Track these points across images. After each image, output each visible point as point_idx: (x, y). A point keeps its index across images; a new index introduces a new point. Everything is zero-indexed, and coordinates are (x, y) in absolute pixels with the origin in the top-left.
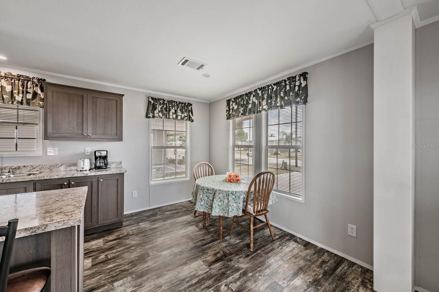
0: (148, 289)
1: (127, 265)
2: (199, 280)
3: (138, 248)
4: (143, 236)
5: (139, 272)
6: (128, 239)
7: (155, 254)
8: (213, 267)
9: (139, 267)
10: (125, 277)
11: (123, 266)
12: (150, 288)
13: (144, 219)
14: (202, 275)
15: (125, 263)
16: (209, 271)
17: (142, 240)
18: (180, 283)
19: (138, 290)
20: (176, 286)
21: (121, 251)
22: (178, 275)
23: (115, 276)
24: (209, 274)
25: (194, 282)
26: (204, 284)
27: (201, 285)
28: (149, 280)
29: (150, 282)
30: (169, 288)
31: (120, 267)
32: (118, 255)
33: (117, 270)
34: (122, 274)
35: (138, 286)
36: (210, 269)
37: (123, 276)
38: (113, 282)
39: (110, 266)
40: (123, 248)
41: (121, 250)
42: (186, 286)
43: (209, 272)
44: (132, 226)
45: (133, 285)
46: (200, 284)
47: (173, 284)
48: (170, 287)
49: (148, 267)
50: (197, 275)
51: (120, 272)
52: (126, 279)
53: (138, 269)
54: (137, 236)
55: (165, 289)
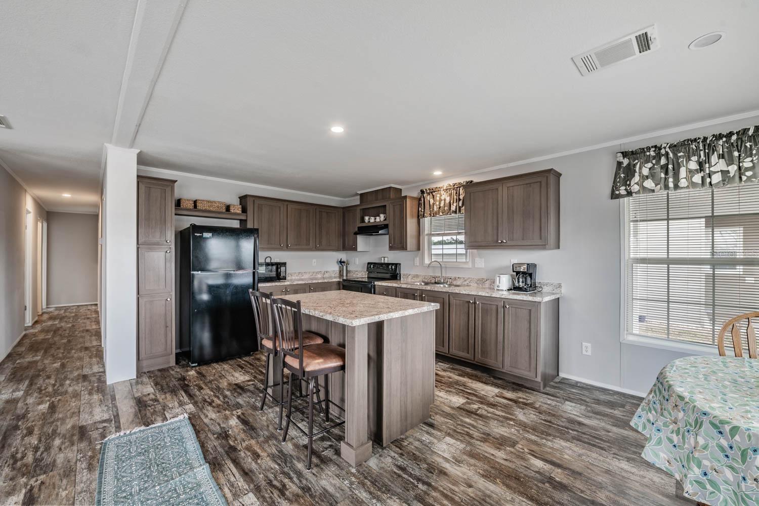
0: (458, 473)
1: (480, 433)
3: (516, 427)
4: (545, 420)
5: (478, 450)
6: (523, 409)
7: (523, 453)
9: (486, 446)
10: (461, 441)
11: (475, 430)
12: (461, 475)
13: (585, 401)
15: (480, 430)
17: (537, 423)
19: (451, 463)
21: (497, 415)
23: (458, 432)
28: (472, 468)
29: (469, 470)
30: (474, 499)
31: (472, 429)
32: (488, 417)
33: (466, 429)
34: (464, 436)
35: (456, 461)
37: (460, 438)
38: (449, 435)
39: (468, 420)
40: (503, 414)
41: (499, 414)
44: (552, 398)
45: (455, 455)
47: (486, 502)
48: (477, 498)
49: (493, 455)
51: (465, 433)
52: (459, 443)
53: (482, 447)
54: (537, 414)
55: (470, 494)
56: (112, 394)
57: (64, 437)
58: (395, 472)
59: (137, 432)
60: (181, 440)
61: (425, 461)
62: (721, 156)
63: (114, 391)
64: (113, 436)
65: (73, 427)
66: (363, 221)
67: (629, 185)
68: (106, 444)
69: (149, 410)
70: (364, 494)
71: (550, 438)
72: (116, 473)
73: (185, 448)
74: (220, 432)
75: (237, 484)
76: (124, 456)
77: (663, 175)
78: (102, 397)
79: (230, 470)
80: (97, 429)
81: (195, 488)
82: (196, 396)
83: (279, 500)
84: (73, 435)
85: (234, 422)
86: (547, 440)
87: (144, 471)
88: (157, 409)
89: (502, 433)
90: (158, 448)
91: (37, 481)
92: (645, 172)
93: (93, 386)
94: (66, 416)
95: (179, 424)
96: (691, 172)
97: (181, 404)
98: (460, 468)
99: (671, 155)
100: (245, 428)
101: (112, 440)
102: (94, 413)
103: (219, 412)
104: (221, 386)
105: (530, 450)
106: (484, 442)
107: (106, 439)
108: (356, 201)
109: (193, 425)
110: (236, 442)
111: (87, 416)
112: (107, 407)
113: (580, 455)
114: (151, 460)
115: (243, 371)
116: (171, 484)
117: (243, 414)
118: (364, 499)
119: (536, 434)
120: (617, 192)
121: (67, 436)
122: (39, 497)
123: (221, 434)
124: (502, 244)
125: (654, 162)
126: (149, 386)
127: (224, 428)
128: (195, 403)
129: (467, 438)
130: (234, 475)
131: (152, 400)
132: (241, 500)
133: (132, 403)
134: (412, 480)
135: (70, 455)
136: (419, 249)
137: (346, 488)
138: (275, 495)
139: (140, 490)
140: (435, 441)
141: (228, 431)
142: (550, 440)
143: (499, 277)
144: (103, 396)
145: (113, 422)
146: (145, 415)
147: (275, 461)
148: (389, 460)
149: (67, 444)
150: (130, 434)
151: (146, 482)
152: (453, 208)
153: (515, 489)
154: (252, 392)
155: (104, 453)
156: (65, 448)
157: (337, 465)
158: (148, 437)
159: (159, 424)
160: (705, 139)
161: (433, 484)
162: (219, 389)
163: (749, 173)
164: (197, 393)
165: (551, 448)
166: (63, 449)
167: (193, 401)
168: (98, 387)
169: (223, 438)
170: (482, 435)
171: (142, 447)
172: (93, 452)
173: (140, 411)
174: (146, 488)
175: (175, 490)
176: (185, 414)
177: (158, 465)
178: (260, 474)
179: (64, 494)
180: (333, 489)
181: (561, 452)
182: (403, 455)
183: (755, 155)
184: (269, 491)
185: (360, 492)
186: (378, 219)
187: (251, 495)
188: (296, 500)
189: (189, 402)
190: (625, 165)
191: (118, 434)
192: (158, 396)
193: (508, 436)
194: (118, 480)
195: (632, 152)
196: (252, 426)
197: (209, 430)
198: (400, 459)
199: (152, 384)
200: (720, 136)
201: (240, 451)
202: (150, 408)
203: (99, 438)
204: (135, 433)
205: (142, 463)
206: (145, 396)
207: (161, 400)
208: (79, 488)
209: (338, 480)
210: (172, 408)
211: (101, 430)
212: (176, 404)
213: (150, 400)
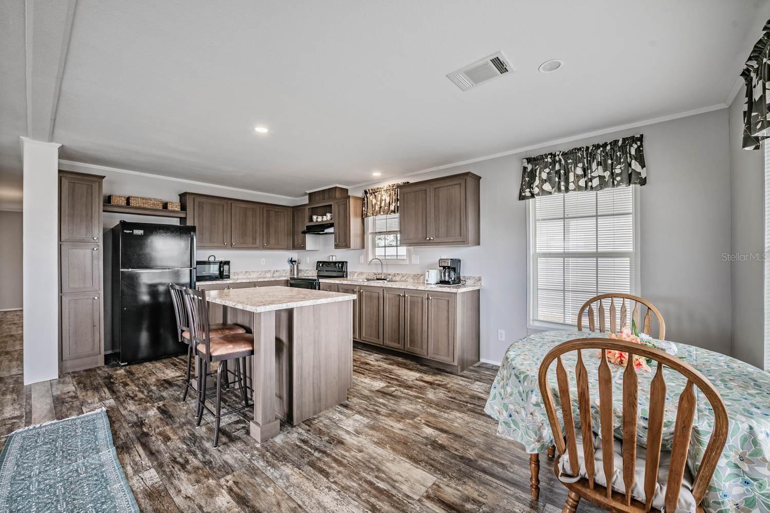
0: (355, 442)
1: (388, 410)
2: (385, 490)
3: (424, 404)
5: (380, 424)
7: (419, 423)
8: (428, 504)
9: (388, 420)
10: (368, 417)
12: (357, 444)
14: (399, 491)
15: (389, 407)
16: (413, 499)
18: (372, 469)
19: (352, 435)
20: (367, 466)
22: (388, 461)
24: (405, 501)
25: (379, 485)
26: (379, 500)
27: (375, 497)
28: (369, 438)
29: (366, 439)
31: (383, 407)
34: (372, 413)
35: (356, 432)
36: (419, 501)
37: (368, 415)
38: (358, 413)
42: (369, 478)
43: (410, 501)
45: (358, 428)
46: (378, 495)
47: (369, 462)
48: (363, 460)
49: (392, 426)
50: (397, 484)
52: (365, 419)
53: (385, 421)
55: (358, 457)
56: (28, 393)
58: (297, 445)
59: (48, 425)
60: (94, 430)
61: (328, 434)
62: (599, 164)
63: (31, 391)
64: (21, 430)
66: (311, 220)
67: (532, 188)
68: (12, 437)
69: (66, 406)
70: (262, 463)
71: (448, 411)
72: (18, 460)
73: (96, 436)
74: (136, 421)
75: (141, 462)
76: (29, 446)
77: (557, 179)
78: (16, 397)
79: (138, 452)
80: (5, 425)
81: (97, 468)
82: (119, 391)
83: (179, 473)
85: (153, 412)
86: (444, 412)
87: (47, 457)
88: (74, 405)
89: (408, 409)
90: (67, 438)
92: (544, 176)
93: (8, 388)
95: (95, 416)
96: (578, 177)
97: (101, 399)
98: (358, 438)
99: (563, 162)
100: (162, 417)
101: (19, 433)
102: (5, 411)
103: (139, 404)
104: (148, 382)
105: (426, 421)
106: (388, 417)
107: (13, 433)
108: (305, 200)
109: (109, 417)
110: (150, 429)
112: (20, 406)
113: (468, 423)
114: (57, 448)
115: (175, 368)
116: (73, 466)
117: (164, 405)
118: (260, 467)
119: (438, 408)
120: (523, 194)
123: (136, 423)
124: (430, 241)
125: (551, 167)
126: (71, 385)
127: (141, 417)
128: (117, 399)
129: (374, 414)
130: (140, 456)
131: (72, 397)
132: (141, 475)
133: (49, 400)
134: (310, 450)
136: (363, 247)
137: (246, 460)
138: (176, 469)
139: (40, 473)
140: (345, 418)
141: (145, 420)
142: (446, 413)
143: (428, 271)
144: (18, 396)
145: (24, 418)
146: (61, 410)
147: (185, 442)
148: (295, 435)
150: (40, 427)
151: (47, 466)
152: (392, 208)
153: (399, 451)
154: (179, 386)
155: (8, 445)
157: (244, 442)
158: (58, 429)
159: (73, 417)
160: (588, 148)
161: (328, 451)
162: (145, 384)
163: (618, 179)
164: (122, 389)
165: (446, 419)
167: (114, 396)
168: (13, 388)
169: (138, 426)
170: (389, 412)
171: (51, 437)
173: (55, 407)
174: (46, 471)
175: (77, 471)
176: (103, 408)
177: (63, 452)
178: (166, 453)
180: (234, 461)
181: (452, 421)
182: (310, 431)
183: (623, 162)
184: (171, 466)
185: (258, 462)
186: (325, 218)
187: (153, 471)
188: (195, 472)
189: (111, 397)
190: (529, 170)
191: (27, 428)
192: (79, 393)
193: (413, 411)
194: (18, 466)
195: (534, 158)
196: (170, 415)
197: (125, 420)
198: (305, 434)
199: (75, 383)
200: (597, 147)
201: (152, 436)
202: (67, 404)
203: (5, 433)
204: (45, 426)
205: (47, 451)
206: (65, 394)
207: (81, 397)
209: (241, 454)
210: (91, 403)
211: (9, 426)
212: (96, 399)
213: (69, 397)
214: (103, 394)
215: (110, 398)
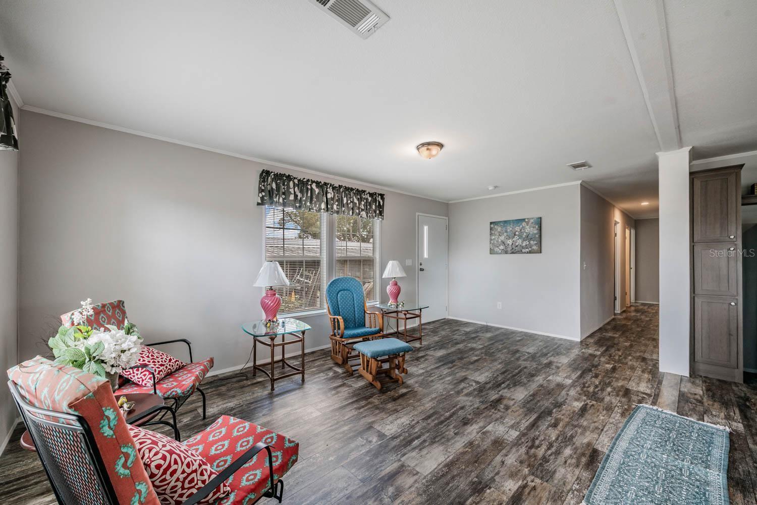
56: (660, 378)
57: (614, 389)
59: (668, 414)
60: (710, 443)
63: (663, 378)
64: (647, 406)
65: (622, 386)
68: (639, 407)
72: (638, 428)
73: (709, 451)
76: (649, 422)
78: (651, 378)
80: (638, 396)
81: (701, 482)
82: (752, 418)
84: (620, 391)
87: (659, 440)
88: (697, 409)
90: (681, 434)
91: (591, 402)
93: (647, 368)
94: (620, 378)
95: (714, 430)
97: (728, 418)
101: (645, 407)
102: (641, 385)
107: (641, 405)
109: (731, 441)
111: (634, 384)
112: (652, 386)
114: (670, 437)
116: (678, 463)
121: (616, 389)
122: (589, 410)
126: (700, 388)
128: (748, 427)
131: (697, 400)
133: (676, 393)
135: (614, 401)
139: (651, 449)
144: (652, 378)
145: (652, 398)
146: (683, 407)
149: (614, 394)
150: (662, 412)
151: (658, 447)
155: (635, 412)
156: (612, 395)
158: (676, 422)
159: (692, 420)
166: (611, 394)
167: (745, 423)
168: (651, 370)
171: (668, 425)
172: (628, 407)
173: (679, 402)
174: (656, 451)
175: (681, 470)
176: (727, 428)
177: (674, 445)
179: (602, 418)
189: (741, 421)
191: (651, 407)
192: (705, 400)
194: (638, 433)
199: (704, 388)
202: (690, 405)
203: (637, 402)
204: (666, 413)
205: (661, 435)
206: (691, 394)
207: (706, 404)
208: (611, 420)
210: (715, 416)
211: (640, 398)
212: (722, 415)
213: (695, 399)
214: (732, 414)
215: (739, 422)
